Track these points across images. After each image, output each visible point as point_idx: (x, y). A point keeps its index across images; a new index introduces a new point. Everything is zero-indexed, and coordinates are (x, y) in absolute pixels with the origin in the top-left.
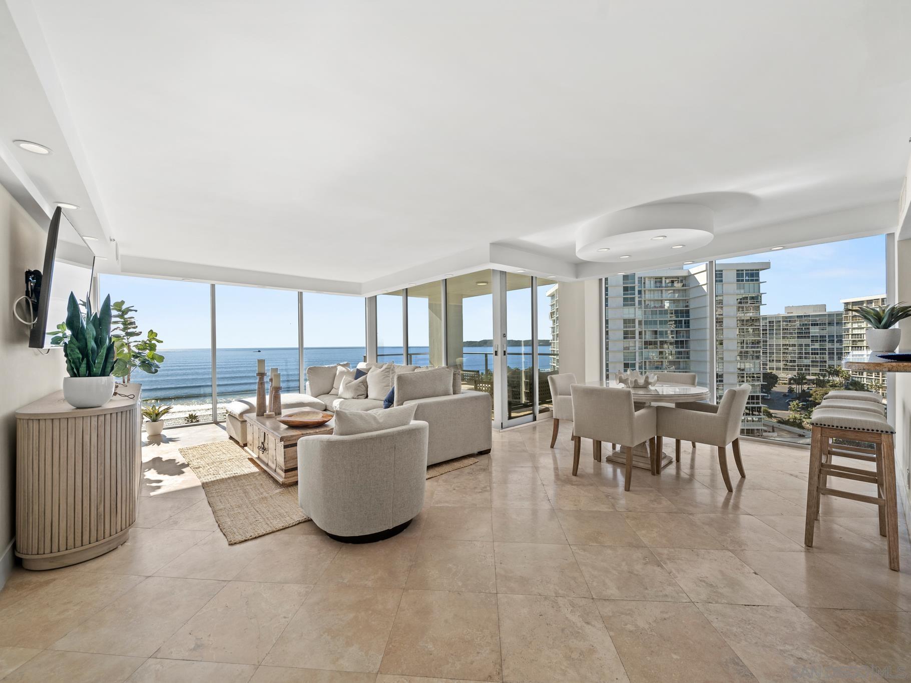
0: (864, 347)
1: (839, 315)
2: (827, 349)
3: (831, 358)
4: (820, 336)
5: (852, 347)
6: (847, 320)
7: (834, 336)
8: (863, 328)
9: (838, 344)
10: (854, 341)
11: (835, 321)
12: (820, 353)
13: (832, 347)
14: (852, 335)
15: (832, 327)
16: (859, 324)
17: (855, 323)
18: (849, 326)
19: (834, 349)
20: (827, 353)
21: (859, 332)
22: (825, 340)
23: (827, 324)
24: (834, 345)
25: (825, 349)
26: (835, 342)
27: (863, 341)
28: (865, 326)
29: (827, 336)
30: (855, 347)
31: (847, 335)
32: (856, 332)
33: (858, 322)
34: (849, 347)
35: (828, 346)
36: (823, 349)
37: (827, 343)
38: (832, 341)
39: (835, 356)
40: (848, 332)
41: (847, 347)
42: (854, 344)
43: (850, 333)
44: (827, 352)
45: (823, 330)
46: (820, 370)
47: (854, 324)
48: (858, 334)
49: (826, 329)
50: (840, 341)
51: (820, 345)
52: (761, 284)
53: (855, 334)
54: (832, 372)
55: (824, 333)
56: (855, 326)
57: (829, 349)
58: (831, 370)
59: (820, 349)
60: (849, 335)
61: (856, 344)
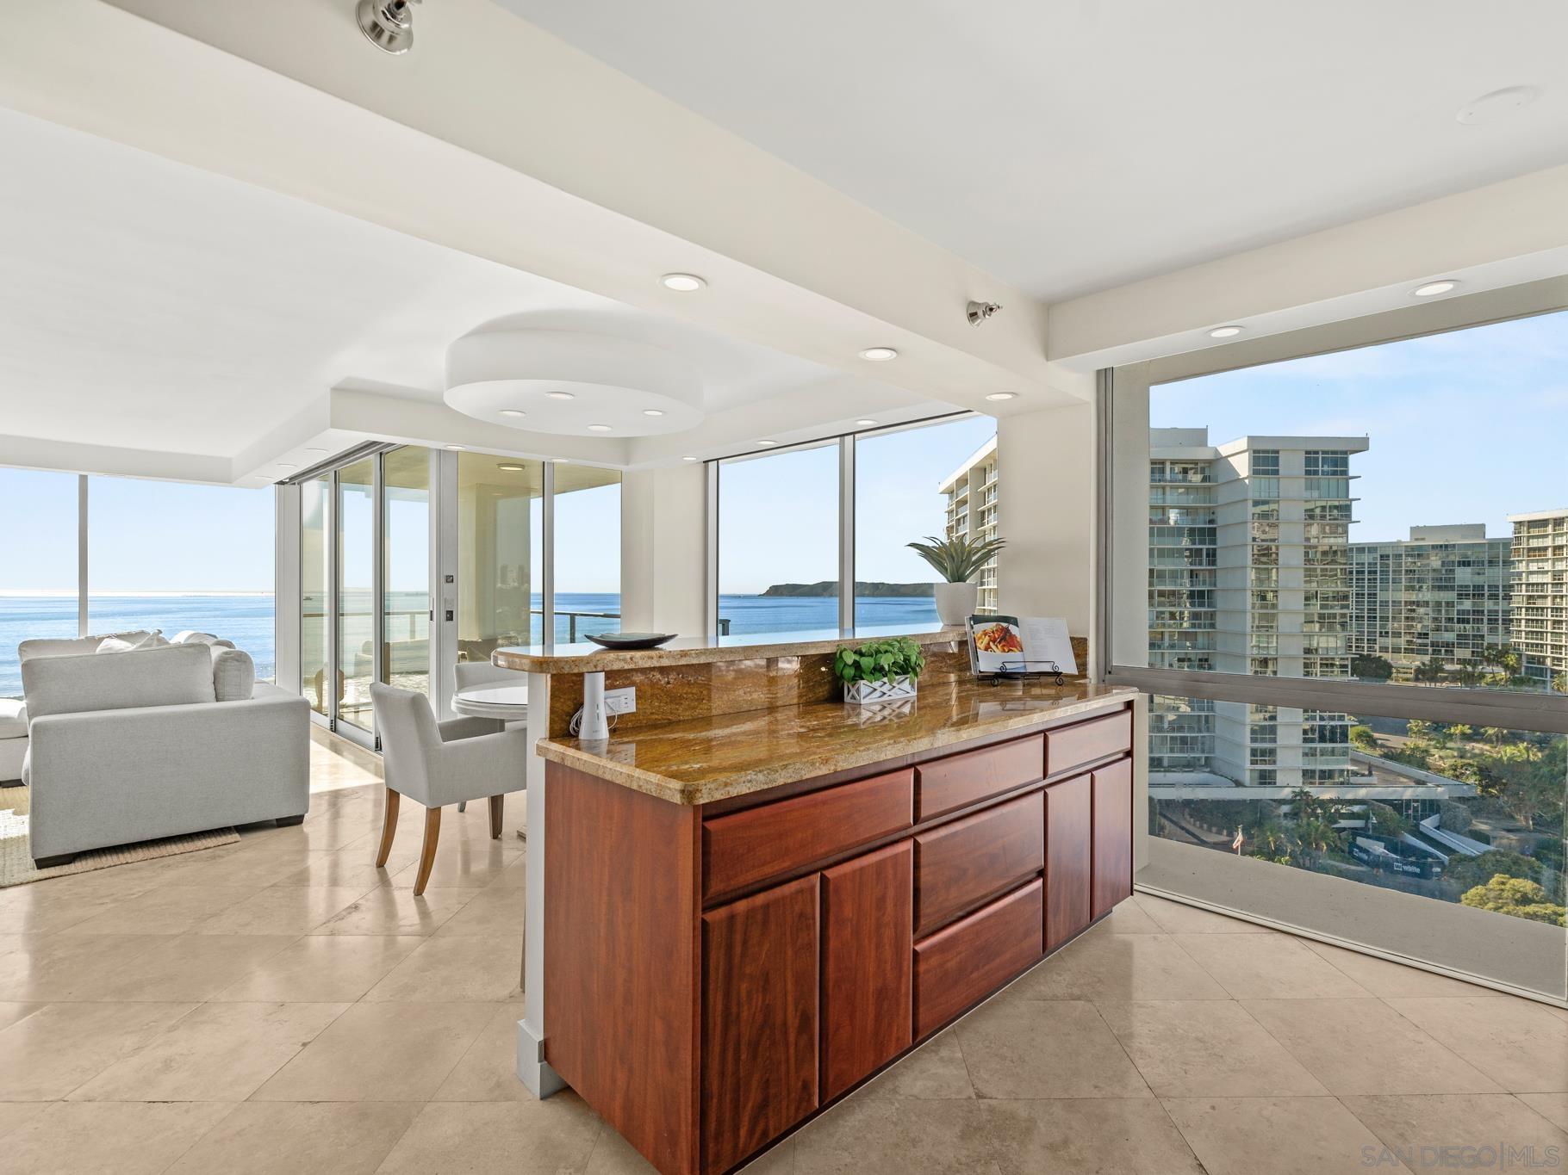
0: (1547, 608)
1: (1506, 543)
2: (1486, 612)
3: (1493, 631)
4: (1474, 586)
5: (1527, 609)
6: (1519, 556)
7: (1498, 587)
8: (1547, 572)
9: (1506, 602)
10: (1530, 597)
11: (1501, 558)
12: (1474, 619)
13: (1496, 608)
14: (1528, 585)
15: (1496, 570)
16: (1540, 565)
17: (1533, 561)
18: (1522, 567)
19: (1497, 611)
20: (1485, 621)
21: (1540, 581)
22: (1483, 595)
23: (1486, 563)
24: (1497, 604)
25: (1483, 611)
26: (1501, 598)
27: (1545, 597)
28: (1550, 569)
29: (1486, 588)
30: (1533, 609)
31: (1518, 584)
32: (1534, 579)
33: (1537, 561)
34: (1521, 608)
35: (1488, 605)
36: (1478, 611)
37: (1486, 600)
38: (1493, 597)
39: (1500, 627)
40: (1520, 579)
41: (1518, 608)
42: (1530, 603)
43: (1524, 581)
44: (1485, 619)
45: (1479, 574)
46: (1473, 652)
47: (1531, 564)
48: (1537, 584)
49: (1484, 574)
50: (1508, 598)
51: (1474, 604)
52: (1350, 481)
53: (1533, 584)
54: (1492, 657)
55: (1479, 580)
56: (1534, 567)
57: (1489, 611)
58: (1489, 654)
59: (1474, 611)
60: (1521, 584)
61: (1534, 603)
